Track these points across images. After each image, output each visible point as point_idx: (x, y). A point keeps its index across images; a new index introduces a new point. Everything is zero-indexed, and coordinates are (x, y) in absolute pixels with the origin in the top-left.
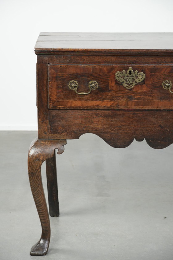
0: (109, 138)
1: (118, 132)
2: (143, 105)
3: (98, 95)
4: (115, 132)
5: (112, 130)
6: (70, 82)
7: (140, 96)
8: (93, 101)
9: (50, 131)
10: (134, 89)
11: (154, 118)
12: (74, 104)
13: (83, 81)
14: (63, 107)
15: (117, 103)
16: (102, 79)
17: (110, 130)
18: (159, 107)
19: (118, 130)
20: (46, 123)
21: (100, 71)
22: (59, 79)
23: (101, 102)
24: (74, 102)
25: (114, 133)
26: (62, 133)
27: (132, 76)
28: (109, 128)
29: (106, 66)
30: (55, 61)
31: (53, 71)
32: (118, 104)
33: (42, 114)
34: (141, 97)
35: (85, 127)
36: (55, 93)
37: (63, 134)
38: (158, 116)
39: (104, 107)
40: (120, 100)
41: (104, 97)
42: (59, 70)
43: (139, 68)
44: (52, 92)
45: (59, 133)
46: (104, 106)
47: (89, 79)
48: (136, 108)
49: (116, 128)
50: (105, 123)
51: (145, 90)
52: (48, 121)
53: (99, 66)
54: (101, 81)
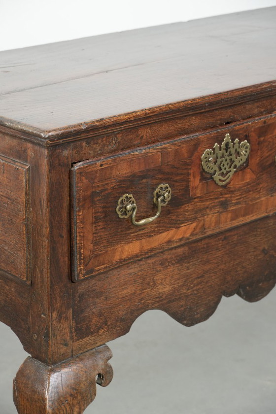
0: (182, 309)
1: (197, 290)
2: (244, 216)
3: (169, 216)
4: (193, 291)
5: (188, 289)
6: (120, 200)
7: (240, 195)
8: (161, 233)
9: (74, 334)
10: (232, 183)
11: (256, 235)
12: (126, 253)
13: (143, 190)
14: (106, 267)
15: (201, 224)
16: (178, 175)
17: (184, 291)
18: (268, 211)
19: (198, 284)
20: (66, 318)
21: (175, 156)
22: (98, 198)
23: (175, 230)
24: (127, 247)
25: (191, 295)
26: (98, 332)
27: (230, 155)
28: (183, 285)
29: (185, 141)
30: (85, 154)
31: (85, 181)
32: (204, 225)
33: (58, 299)
34: (240, 198)
35: (142, 299)
36: (90, 237)
37: (101, 332)
38: (262, 230)
39: (181, 240)
40: (208, 215)
41: (181, 218)
42: (98, 175)
43: (241, 132)
44: (84, 237)
45: (92, 333)
46: (181, 237)
47: (155, 182)
48: (233, 226)
49: (195, 282)
50: (177, 276)
51: (248, 181)
52: (71, 311)
53: (173, 147)
54: (176, 181)
